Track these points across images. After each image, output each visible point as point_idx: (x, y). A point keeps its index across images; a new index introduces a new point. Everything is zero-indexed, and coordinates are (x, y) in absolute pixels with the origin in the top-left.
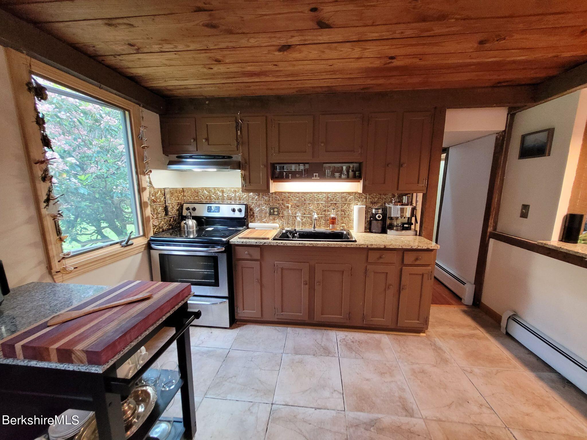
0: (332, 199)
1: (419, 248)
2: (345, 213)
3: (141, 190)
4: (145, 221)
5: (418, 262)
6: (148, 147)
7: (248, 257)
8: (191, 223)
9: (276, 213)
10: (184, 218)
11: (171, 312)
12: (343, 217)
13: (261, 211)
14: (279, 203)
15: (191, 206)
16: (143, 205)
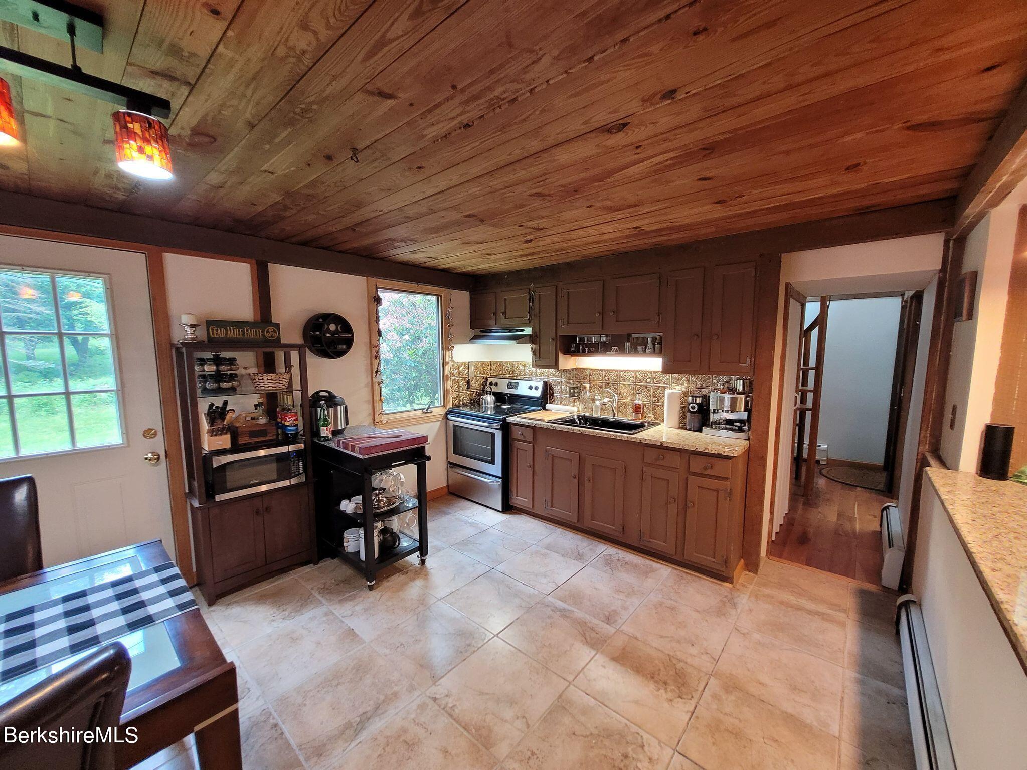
0: (642, 379)
1: (707, 451)
2: (658, 400)
3: (444, 364)
4: (446, 393)
5: (708, 472)
6: (452, 326)
7: (521, 438)
8: (490, 398)
9: (576, 394)
10: (484, 392)
11: (408, 448)
12: (656, 405)
13: (561, 392)
14: (580, 382)
15: (494, 381)
16: (445, 379)
